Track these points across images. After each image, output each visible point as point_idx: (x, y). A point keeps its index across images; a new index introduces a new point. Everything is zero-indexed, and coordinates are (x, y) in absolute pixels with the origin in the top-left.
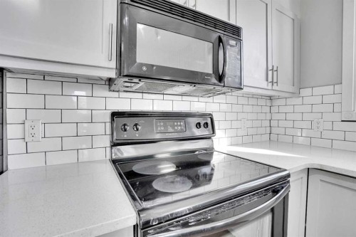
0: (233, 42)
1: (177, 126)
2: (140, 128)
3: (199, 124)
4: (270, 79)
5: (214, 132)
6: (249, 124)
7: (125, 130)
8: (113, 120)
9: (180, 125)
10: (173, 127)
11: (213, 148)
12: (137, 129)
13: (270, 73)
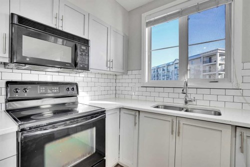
0: (84, 48)
1: (54, 89)
2: (27, 91)
3: (68, 88)
4: (108, 66)
5: (78, 93)
6: (103, 89)
7: (17, 92)
8: (8, 86)
9: (56, 89)
10: (51, 90)
11: (78, 102)
12: (26, 92)
13: (109, 63)
